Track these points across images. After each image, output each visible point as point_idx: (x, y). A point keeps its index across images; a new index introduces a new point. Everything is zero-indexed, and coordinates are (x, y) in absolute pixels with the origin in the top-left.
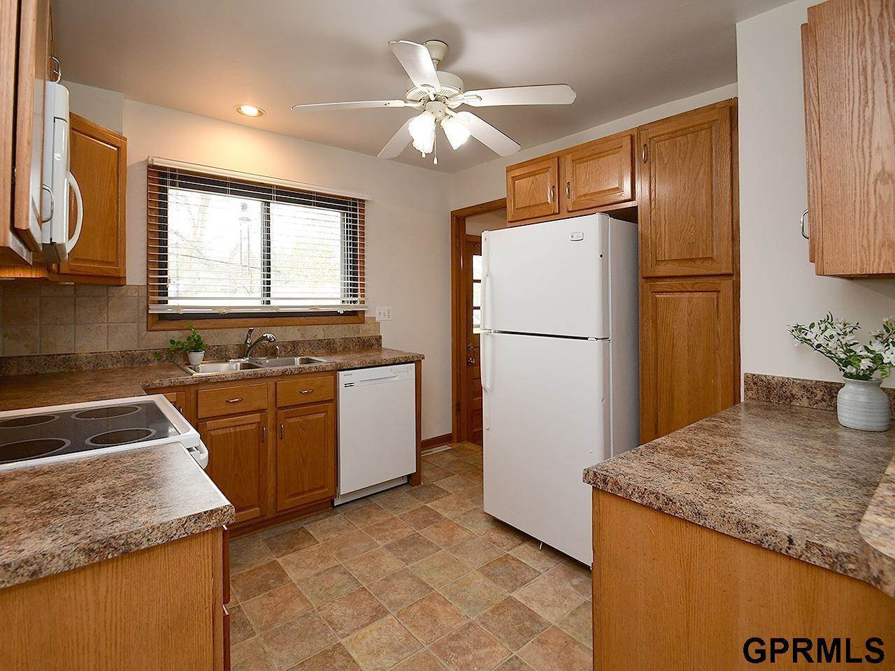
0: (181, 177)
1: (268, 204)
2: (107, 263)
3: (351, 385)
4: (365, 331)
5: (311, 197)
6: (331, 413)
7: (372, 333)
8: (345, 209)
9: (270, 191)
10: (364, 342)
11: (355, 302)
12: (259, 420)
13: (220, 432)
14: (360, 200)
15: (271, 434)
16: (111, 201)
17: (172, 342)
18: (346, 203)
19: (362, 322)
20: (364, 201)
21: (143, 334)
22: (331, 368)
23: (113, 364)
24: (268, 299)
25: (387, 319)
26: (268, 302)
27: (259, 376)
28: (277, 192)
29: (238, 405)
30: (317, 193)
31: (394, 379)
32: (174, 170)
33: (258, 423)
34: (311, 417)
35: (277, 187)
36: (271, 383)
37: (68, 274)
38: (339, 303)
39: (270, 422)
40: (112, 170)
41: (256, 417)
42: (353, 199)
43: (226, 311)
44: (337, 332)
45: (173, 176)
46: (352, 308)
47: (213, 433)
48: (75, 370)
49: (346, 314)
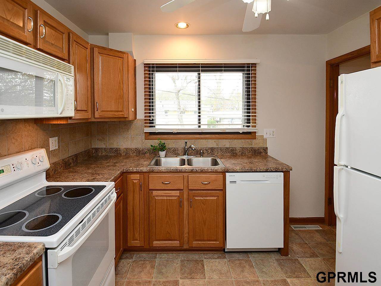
0: (157, 67)
1: (199, 74)
2: (118, 111)
3: (234, 182)
4: (256, 144)
5: (221, 67)
6: (221, 198)
7: (261, 145)
8: (243, 71)
9: (199, 67)
10: (255, 151)
11: (248, 126)
12: (179, 195)
13: (160, 198)
14: (252, 64)
15: (186, 203)
16: (120, 83)
17: (152, 146)
18: (244, 67)
19: (254, 138)
20: (255, 64)
21: (144, 141)
22: (221, 171)
23: (132, 154)
24: (199, 125)
25: (271, 136)
26: (199, 127)
27: (178, 171)
28: (202, 67)
29: (168, 185)
30: (224, 64)
31: (266, 182)
32: (153, 64)
33: (179, 196)
34: (208, 198)
35: (202, 64)
36: (186, 175)
37: (98, 118)
38: (240, 127)
39: (185, 196)
40: (120, 69)
41: (177, 193)
42: (247, 64)
43: (176, 132)
44: (238, 144)
45: (153, 67)
46: (247, 130)
47: (156, 198)
48: (119, 155)
49: (244, 133)
